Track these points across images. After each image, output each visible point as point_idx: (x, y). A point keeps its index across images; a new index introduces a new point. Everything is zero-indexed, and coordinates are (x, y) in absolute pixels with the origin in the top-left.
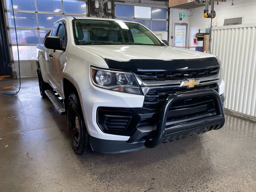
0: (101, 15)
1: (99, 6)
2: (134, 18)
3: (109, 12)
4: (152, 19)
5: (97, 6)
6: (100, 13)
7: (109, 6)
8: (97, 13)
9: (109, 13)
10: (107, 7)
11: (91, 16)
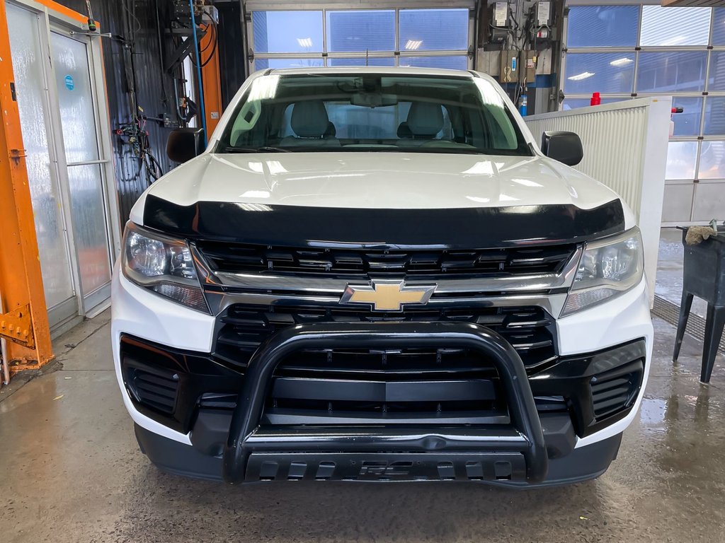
0: (514, 48)
1: (508, 21)
2: (638, 49)
3: (540, 35)
4: (711, 48)
5: (500, 17)
6: (511, 40)
7: (543, 17)
8: (501, 43)
9: (540, 38)
10: (534, 21)
11: (480, 54)
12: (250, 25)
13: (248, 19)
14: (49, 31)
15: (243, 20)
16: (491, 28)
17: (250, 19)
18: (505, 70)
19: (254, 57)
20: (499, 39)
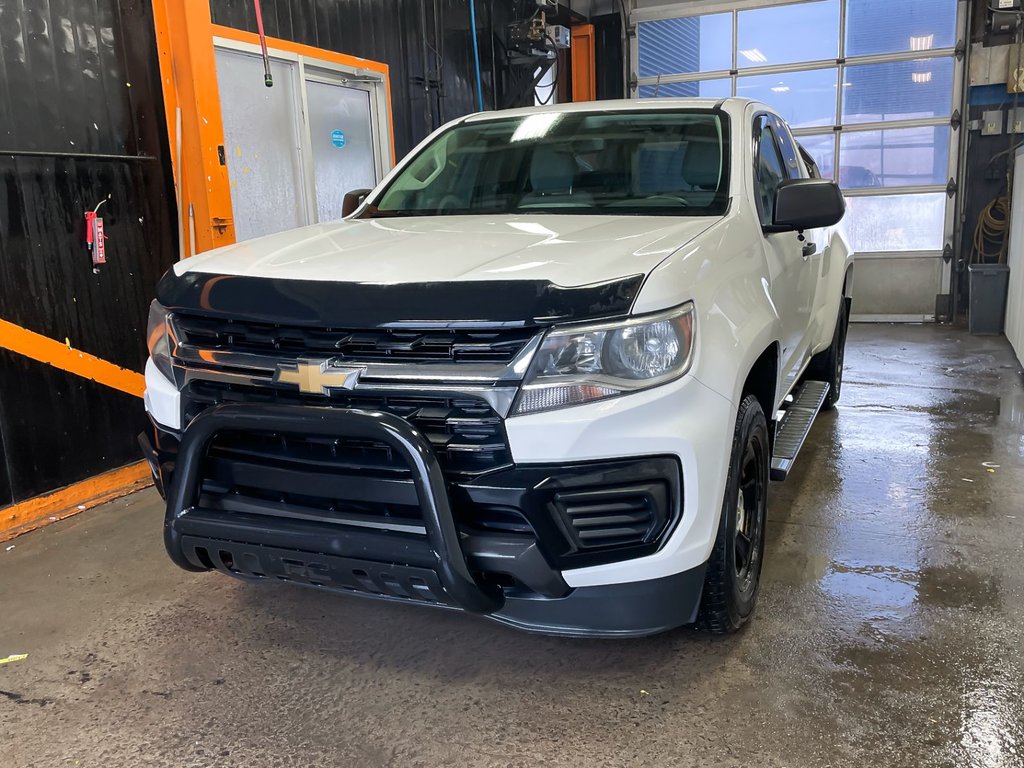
11: (976, 53)
12: (635, 43)
13: (631, 34)
14: (303, 82)
15: (624, 36)
16: (991, 13)
17: (634, 34)
18: (1015, 73)
19: (638, 84)
20: (1002, 28)
